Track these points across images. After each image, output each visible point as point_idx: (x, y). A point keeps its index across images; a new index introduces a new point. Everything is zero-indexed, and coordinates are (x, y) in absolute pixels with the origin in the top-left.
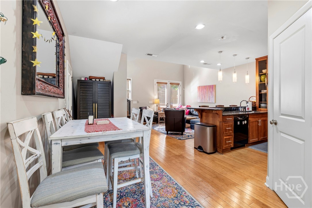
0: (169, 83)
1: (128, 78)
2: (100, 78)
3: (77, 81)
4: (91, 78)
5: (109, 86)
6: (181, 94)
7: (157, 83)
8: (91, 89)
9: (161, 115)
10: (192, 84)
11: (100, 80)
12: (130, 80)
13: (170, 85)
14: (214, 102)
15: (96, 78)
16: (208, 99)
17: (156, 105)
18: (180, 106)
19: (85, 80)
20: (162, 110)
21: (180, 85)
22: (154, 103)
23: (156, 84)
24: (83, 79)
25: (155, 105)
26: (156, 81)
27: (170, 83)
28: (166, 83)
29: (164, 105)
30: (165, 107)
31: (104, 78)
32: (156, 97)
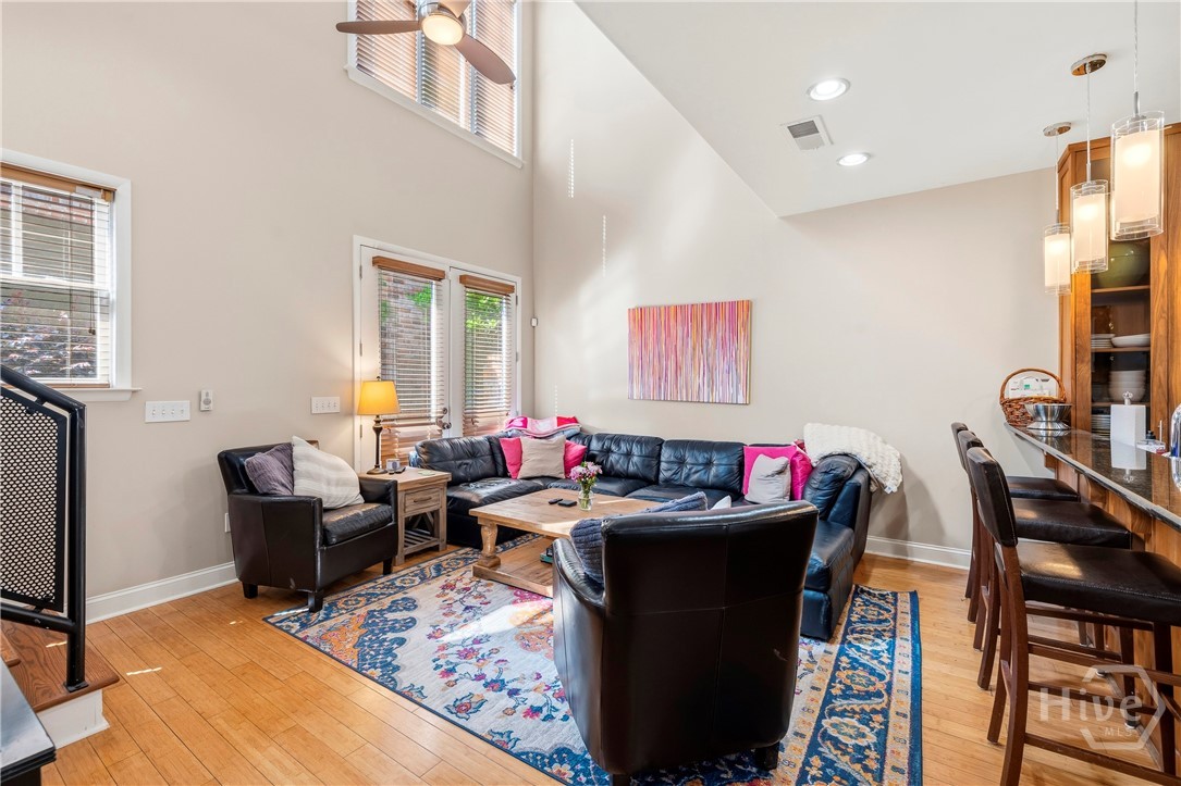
0: (453, 276)
6: (519, 349)
7: (378, 262)
9: (419, 496)
10: (586, 293)
13: (458, 288)
14: (741, 400)
16: (698, 381)
17: (368, 423)
18: (518, 423)
20: (413, 454)
21: (513, 296)
22: (349, 412)
23: (371, 272)
25: (358, 421)
26: (364, 249)
27: (463, 279)
28: (439, 276)
29: (423, 419)
30: (430, 431)
32: (367, 364)
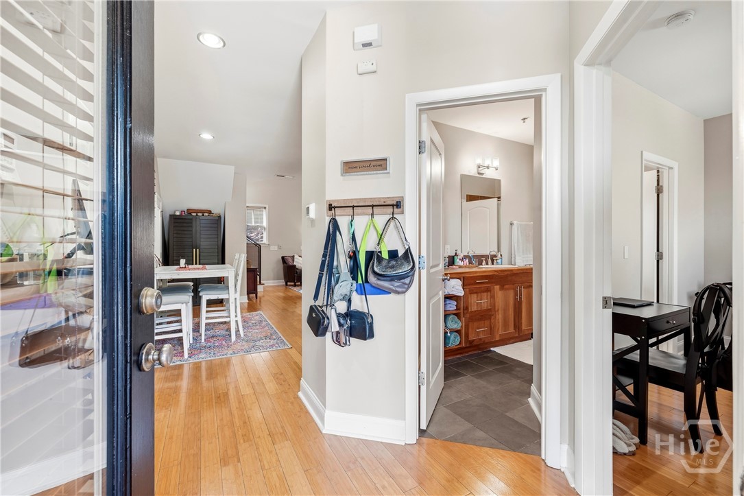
1: (247, 205)
2: (203, 212)
3: (168, 216)
4: (190, 212)
5: (217, 224)
8: (190, 229)
11: (203, 215)
12: (265, 208)
15: (197, 211)
19: (181, 215)
24: (178, 213)
31: (210, 212)
